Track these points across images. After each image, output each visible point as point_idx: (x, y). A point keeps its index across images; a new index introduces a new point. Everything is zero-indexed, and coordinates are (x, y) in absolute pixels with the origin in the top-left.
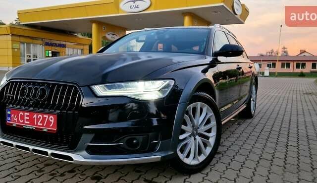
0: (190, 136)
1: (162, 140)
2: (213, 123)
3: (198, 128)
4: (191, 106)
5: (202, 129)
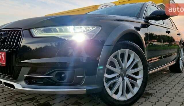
0: (119, 76)
1: (86, 76)
2: (141, 67)
3: (127, 71)
4: (120, 52)
5: (130, 72)
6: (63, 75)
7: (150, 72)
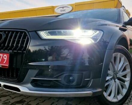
1: (93, 78)
2: (128, 70)
6: (71, 78)
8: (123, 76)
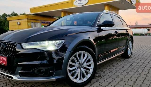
0: (78, 68)
1: (56, 70)
2: (92, 61)
3: (83, 64)
4: (78, 53)
5: (85, 65)
6: (42, 71)
7: (98, 64)
8: (87, 66)
